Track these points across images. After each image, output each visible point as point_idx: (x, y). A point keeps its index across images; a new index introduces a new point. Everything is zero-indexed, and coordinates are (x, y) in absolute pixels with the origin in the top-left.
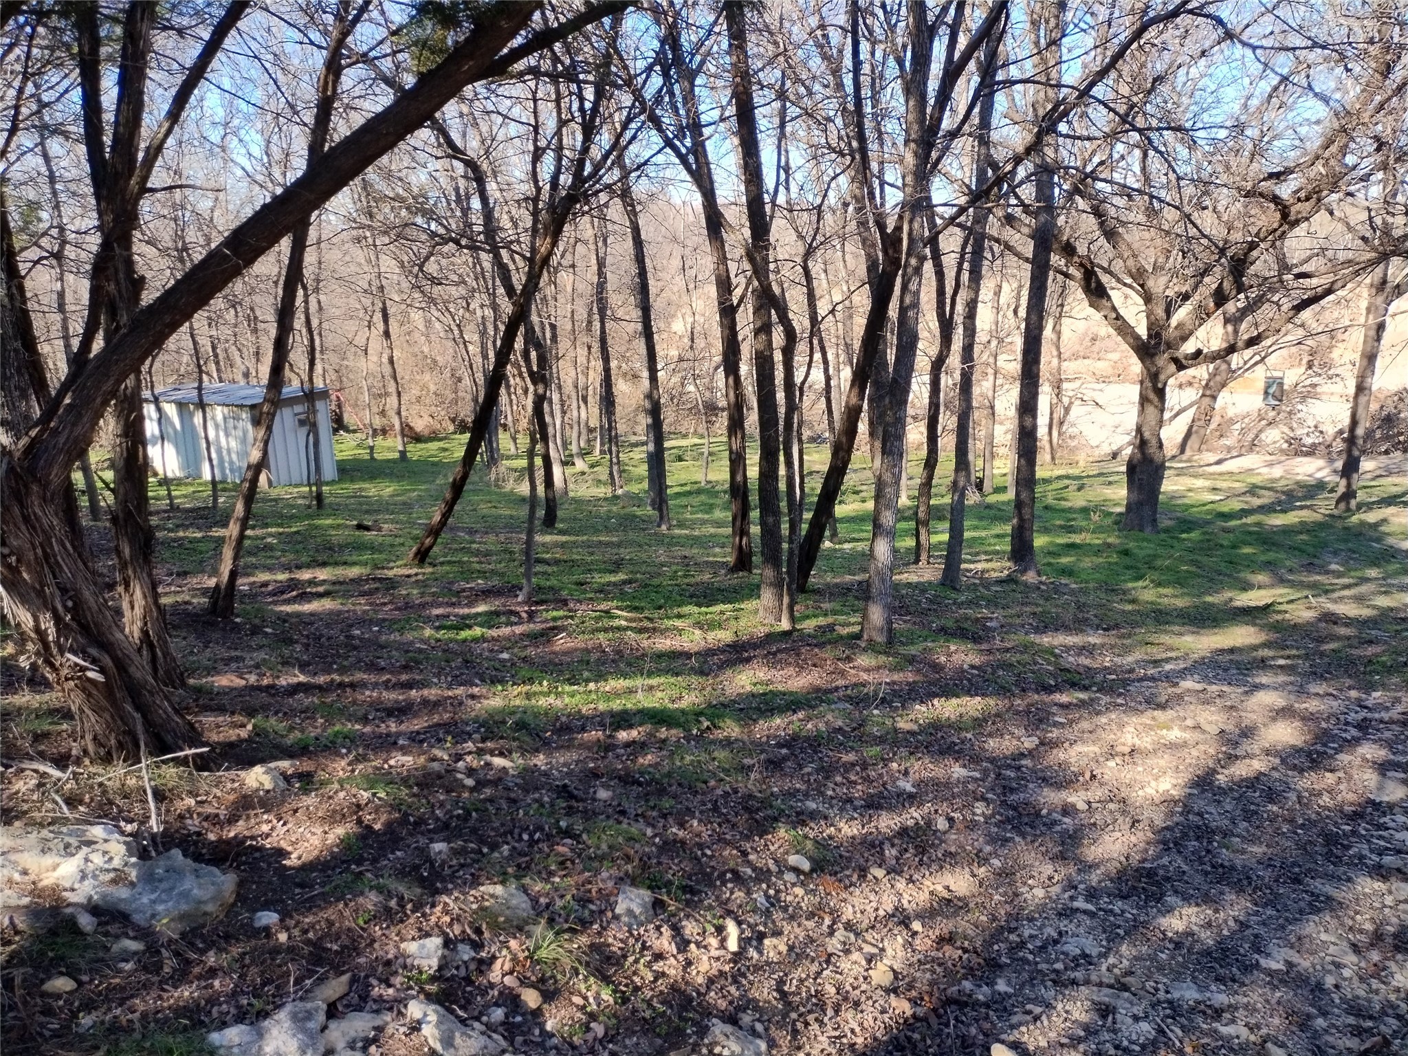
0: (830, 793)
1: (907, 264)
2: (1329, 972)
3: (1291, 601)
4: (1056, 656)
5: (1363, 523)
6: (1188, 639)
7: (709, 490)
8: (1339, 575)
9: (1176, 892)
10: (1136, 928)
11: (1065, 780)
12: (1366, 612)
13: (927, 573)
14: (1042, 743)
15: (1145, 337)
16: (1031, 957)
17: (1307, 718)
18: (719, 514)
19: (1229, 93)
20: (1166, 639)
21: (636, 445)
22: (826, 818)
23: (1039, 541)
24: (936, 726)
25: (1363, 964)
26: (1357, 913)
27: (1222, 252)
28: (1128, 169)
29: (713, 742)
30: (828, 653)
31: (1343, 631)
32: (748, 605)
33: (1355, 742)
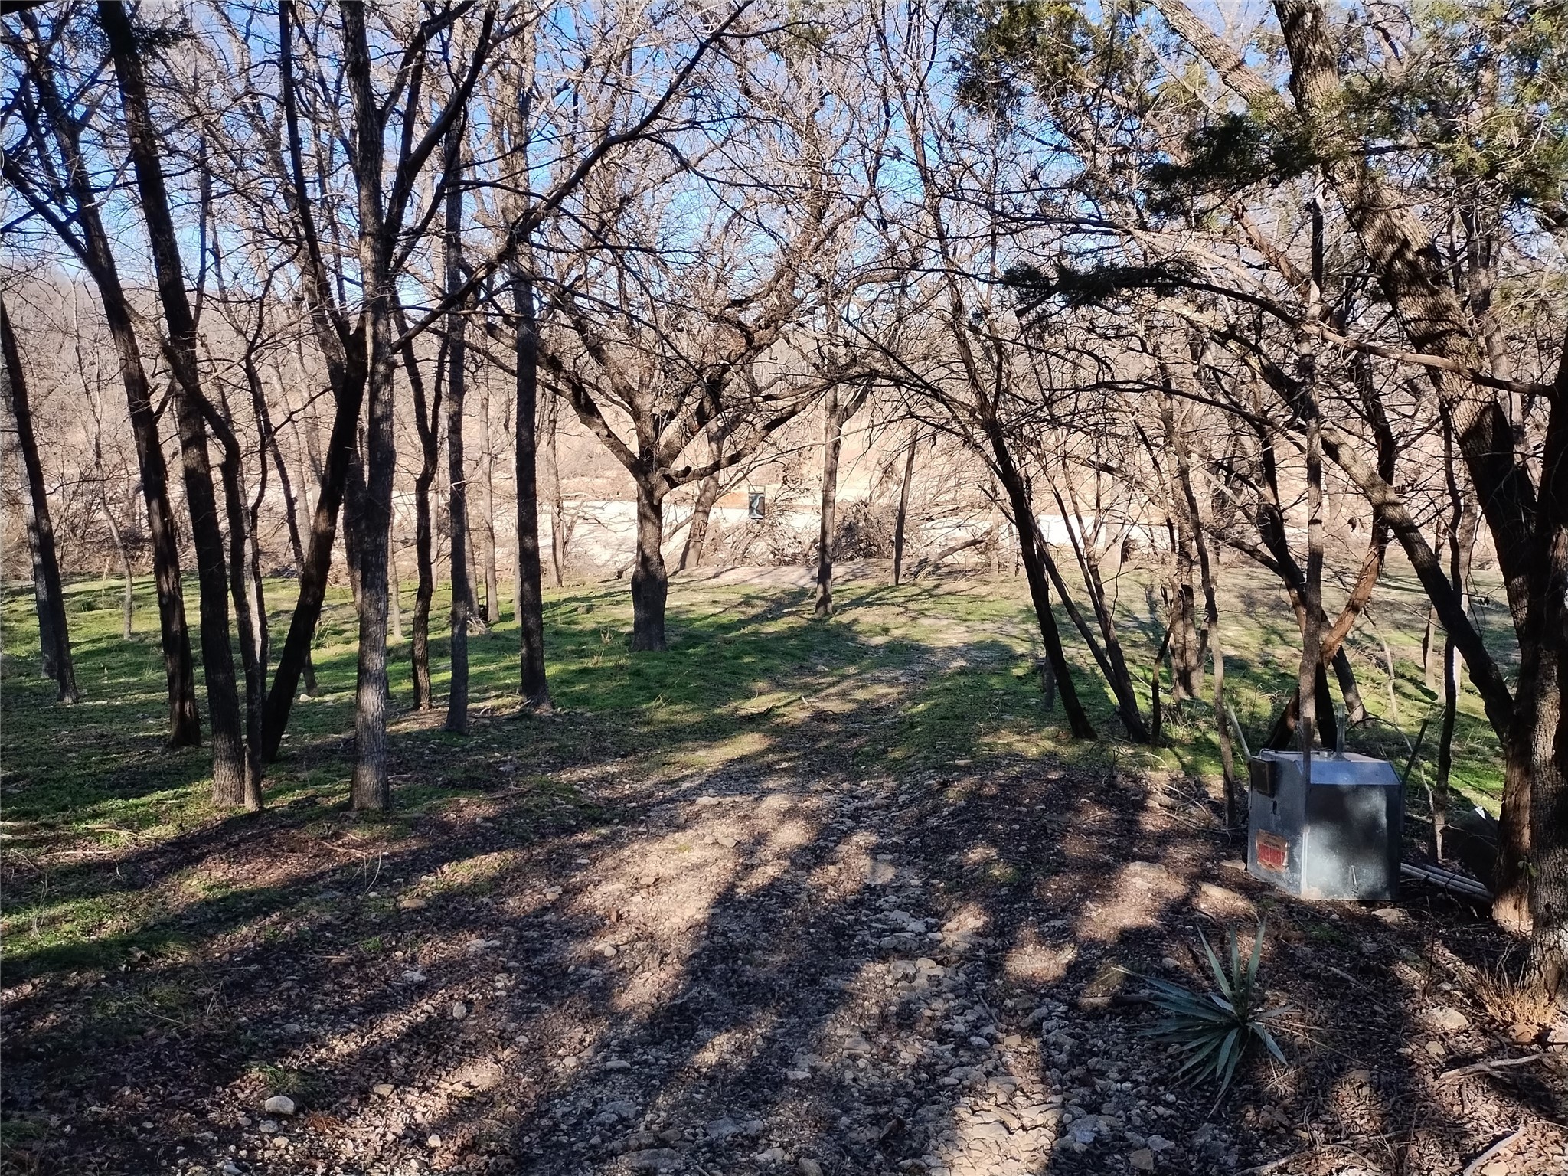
0: (318, 1007)
1: (374, 371)
2: (848, 1067)
3: (787, 705)
4: (575, 792)
5: (839, 624)
6: (702, 753)
7: (138, 645)
8: (825, 675)
9: (707, 1023)
10: (672, 1074)
11: (594, 927)
12: (849, 707)
13: (429, 718)
14: (566, 892)
15: (637, 455)
16: (565, 1139)
17: (810, 816)
18: (151, 675)
19: (693, 220)
20: (681, 757)
21: (21, 592)
22: (313, 1039)
23: (552, 670)
24: (449, 896)
25: (874, 1051)
26: (865, 999)
27: (699, 372)
28: (606, 284)
29: (151, 976)
30: (309, 832)
31: (833, 727)
32: (199, 787)
33: (851, 831)
